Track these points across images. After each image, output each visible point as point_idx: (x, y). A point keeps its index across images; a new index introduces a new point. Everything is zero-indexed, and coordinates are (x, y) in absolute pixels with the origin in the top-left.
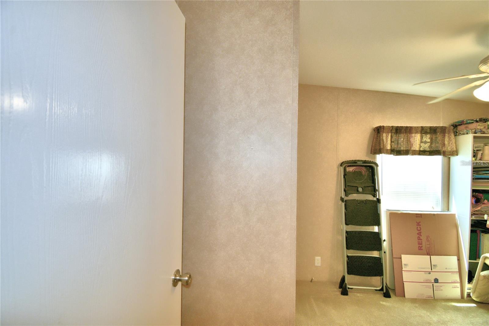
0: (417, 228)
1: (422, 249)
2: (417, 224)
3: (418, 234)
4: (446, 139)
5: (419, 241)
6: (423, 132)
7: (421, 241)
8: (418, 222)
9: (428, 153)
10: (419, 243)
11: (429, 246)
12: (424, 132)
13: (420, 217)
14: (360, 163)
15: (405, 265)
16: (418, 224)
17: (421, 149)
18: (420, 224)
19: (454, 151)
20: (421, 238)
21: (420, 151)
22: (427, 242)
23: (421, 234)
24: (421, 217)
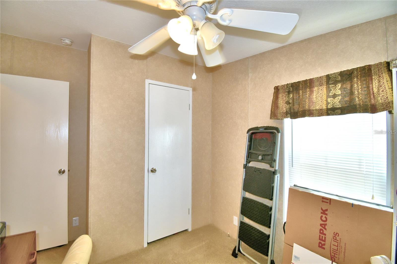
0: (322, 217)
1: (324, 248)
2: (322, 212)
3: (321, 225)
4: (375, 84)
5: (321, 235)
6: (330, 82)
7: (324, 236)
8: (324, 209)
9: (339, 111)
10: (321, 238)
11: (336, 248)
12: (333, 82)
13: (328, 203)
14: (261, 129)
15: (296, 257)
16: (324, 212)
17: (329, 107)
18: (326, 212)
19: (389, 103)
20: (325, 232)
21: (328, 109)
22: (334, 241)
23: (326, 227)
24: (330, 204)
